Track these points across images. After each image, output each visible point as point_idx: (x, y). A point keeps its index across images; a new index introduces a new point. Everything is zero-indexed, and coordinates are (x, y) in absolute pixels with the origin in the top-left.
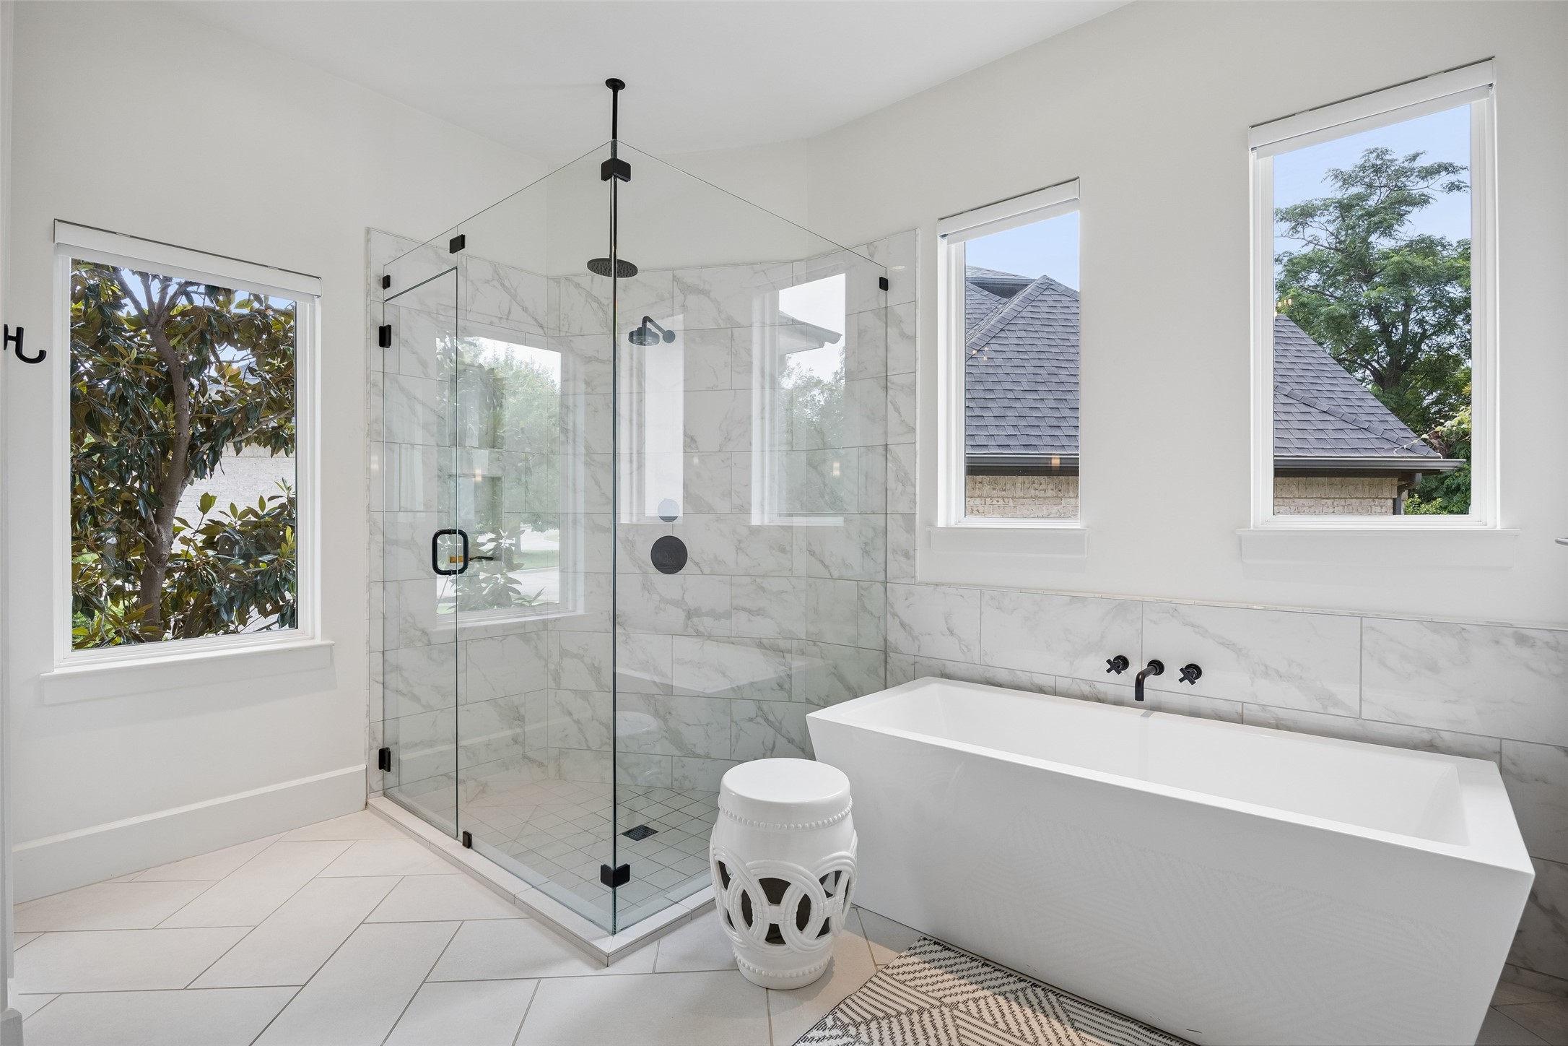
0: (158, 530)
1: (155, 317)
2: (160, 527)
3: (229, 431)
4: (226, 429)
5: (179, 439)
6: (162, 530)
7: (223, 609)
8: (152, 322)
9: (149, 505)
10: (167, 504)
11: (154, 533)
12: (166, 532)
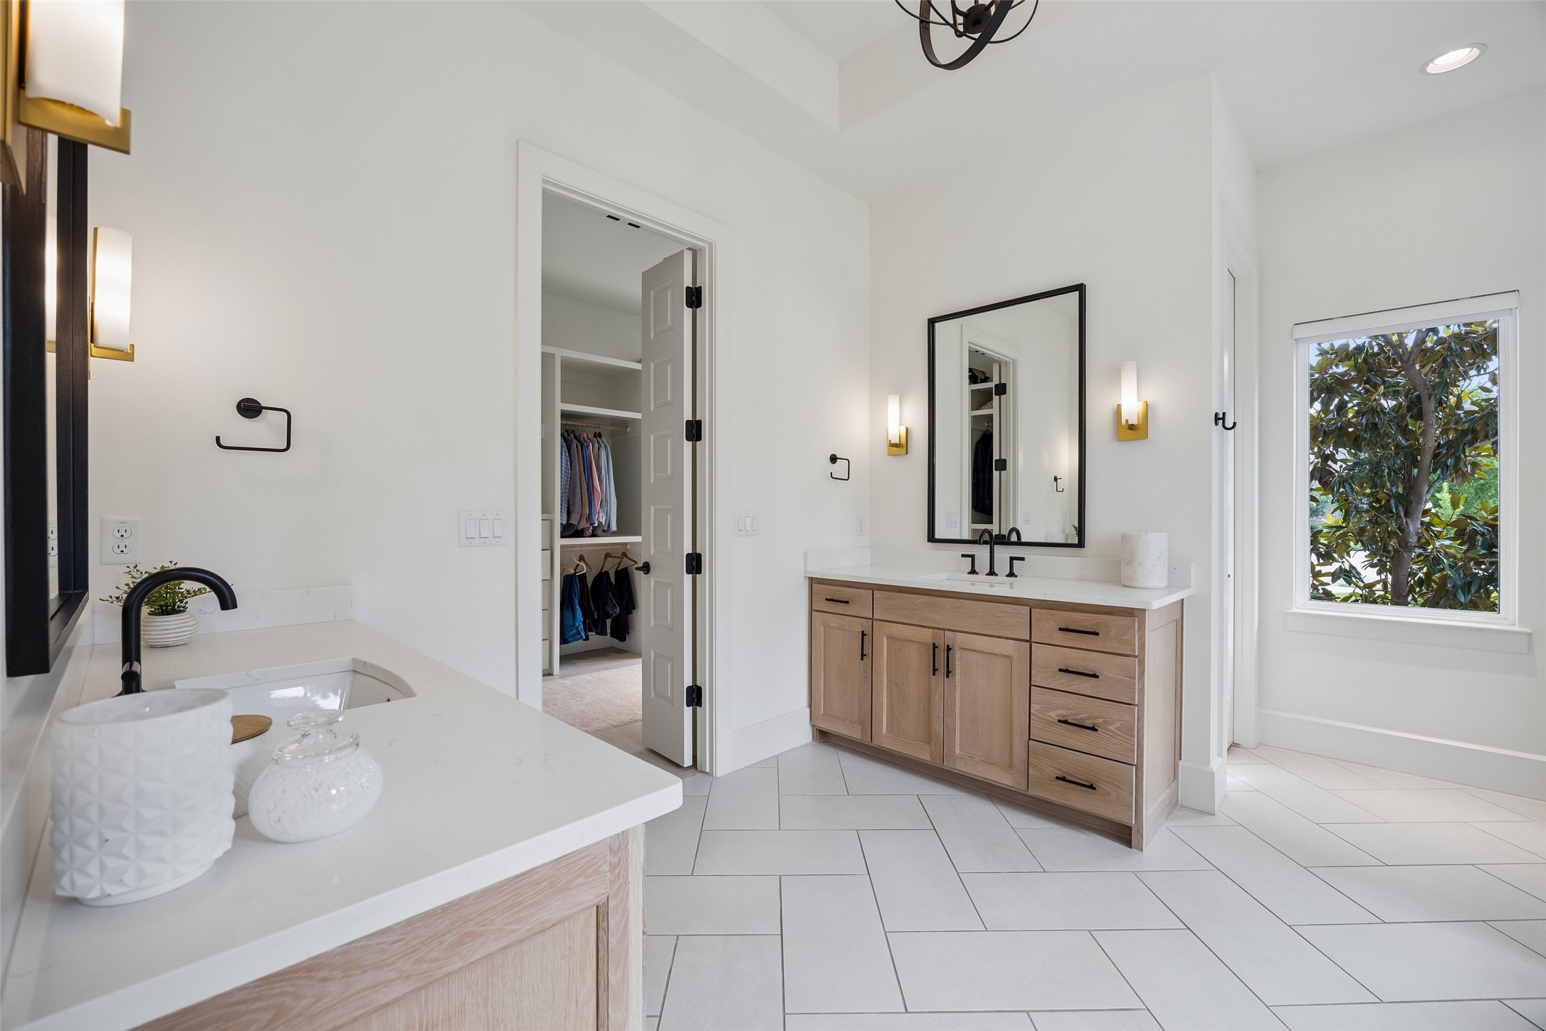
0: (1407, 522)
1: (1407, 355)
2: (1408, 520)
3: (1469, 437)
4: (1467, 436)
5: (1424, 449)
6: (1410, 523)
7: (1460, 591)
8: (1405, 359)
9: (1399, 502)
10: (1415, 502)
11: (1402, 525)
12: (1413, 524)
